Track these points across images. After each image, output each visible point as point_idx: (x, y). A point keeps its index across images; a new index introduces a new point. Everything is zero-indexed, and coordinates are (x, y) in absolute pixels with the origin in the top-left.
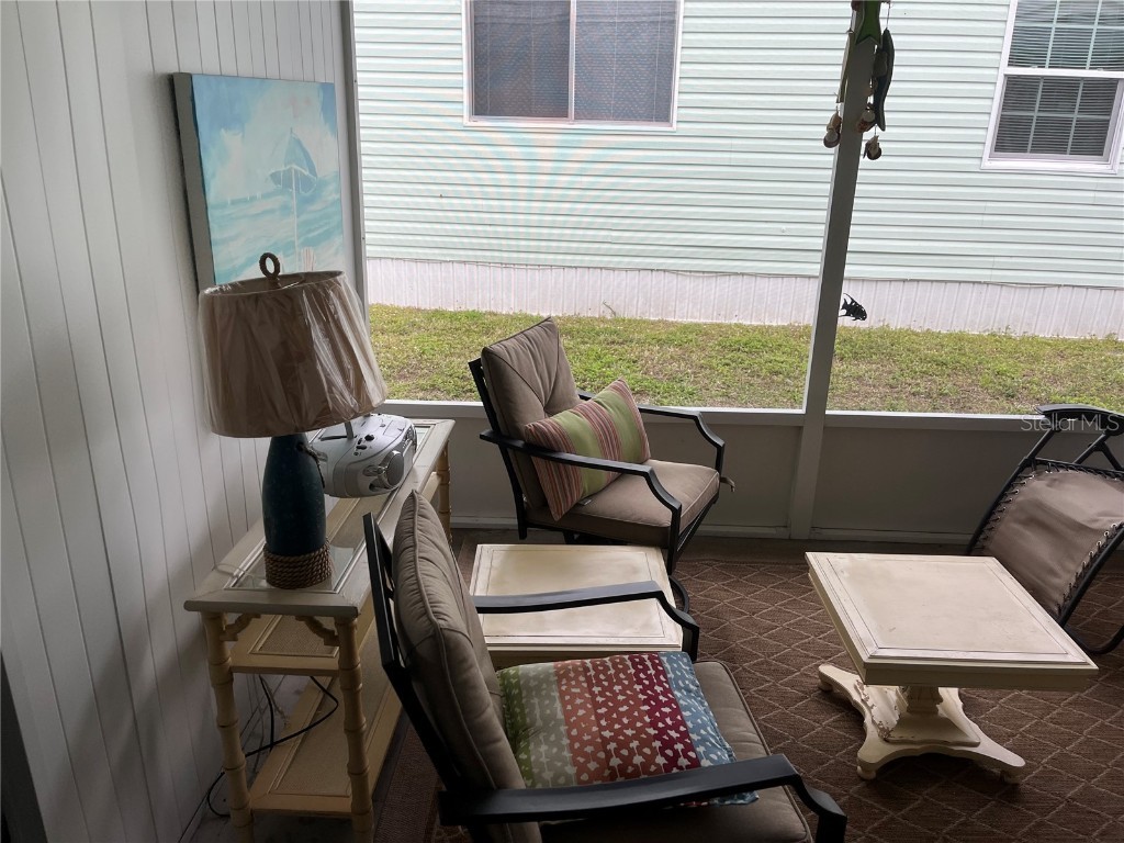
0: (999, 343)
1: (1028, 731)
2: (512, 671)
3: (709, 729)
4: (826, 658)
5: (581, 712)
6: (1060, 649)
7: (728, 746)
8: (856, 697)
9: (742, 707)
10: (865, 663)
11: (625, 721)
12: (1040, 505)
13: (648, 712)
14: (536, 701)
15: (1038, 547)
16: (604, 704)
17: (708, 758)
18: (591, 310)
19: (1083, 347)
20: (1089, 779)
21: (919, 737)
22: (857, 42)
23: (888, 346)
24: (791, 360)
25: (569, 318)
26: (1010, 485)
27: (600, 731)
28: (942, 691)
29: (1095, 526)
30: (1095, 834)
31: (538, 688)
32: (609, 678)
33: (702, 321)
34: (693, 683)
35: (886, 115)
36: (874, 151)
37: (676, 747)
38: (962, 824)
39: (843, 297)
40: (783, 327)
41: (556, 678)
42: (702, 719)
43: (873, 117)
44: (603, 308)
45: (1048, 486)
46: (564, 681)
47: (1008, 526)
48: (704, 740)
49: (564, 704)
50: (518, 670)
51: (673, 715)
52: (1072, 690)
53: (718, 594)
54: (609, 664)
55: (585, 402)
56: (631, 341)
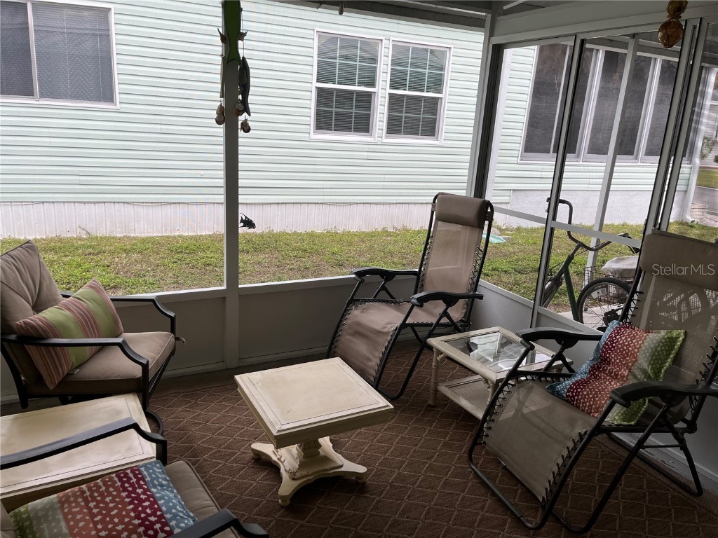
0: (332, 236)
1: (367, 451)
2: (22, 509)
3: (178, 507)
4: (255, 439)
5: (81, 524)
6: (375, 401)
7: (192, 514)
8: (274, 458)
9: (200, 485)
10: (276, 437)
11: (116, 520)
12: (358, 324)
13: (133, 510)
14: (45, 526)
15: (361, 347)
16: (99, 514)
17: (179, 527)
18: (69, 231)
19: (372, 235)
20: (399, 469)
21: (311, 471)
22: (228, 63)
23: (273, 242)
24: (217, 256)
25: (52, 239)
26: (343, 316)
27: (97, 533)
28: (321, 440)
29: (385, 330)
30: (405, 498)
31: (46, 516)
32: (101, 494)
33: (155, 235)
34: (165, 480)
35: (250, 106)
36: (246, 129)
37: (155, 527)
38: (340, 515)
39: (240, 215)
40: (210, 236)
41: (59, 505)
42: (172, 503)
43: (242, 108)
44: (79, 230)
45: (362, 312)
46: (66, 505)
47: (346, 339)
48: (175, 516)
49: (67, 521)
50: (27, 508)
51: (151, 507)
52: (385, 421)
53: (181, 415)
54: (101, 484)
55: (68, 299)
56: (104, 252)
